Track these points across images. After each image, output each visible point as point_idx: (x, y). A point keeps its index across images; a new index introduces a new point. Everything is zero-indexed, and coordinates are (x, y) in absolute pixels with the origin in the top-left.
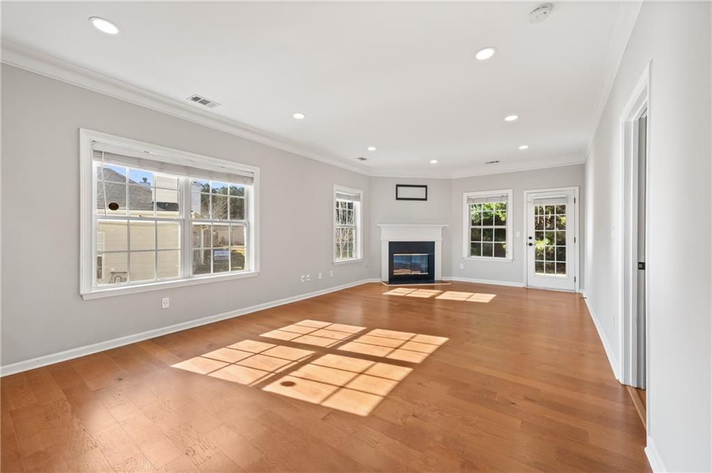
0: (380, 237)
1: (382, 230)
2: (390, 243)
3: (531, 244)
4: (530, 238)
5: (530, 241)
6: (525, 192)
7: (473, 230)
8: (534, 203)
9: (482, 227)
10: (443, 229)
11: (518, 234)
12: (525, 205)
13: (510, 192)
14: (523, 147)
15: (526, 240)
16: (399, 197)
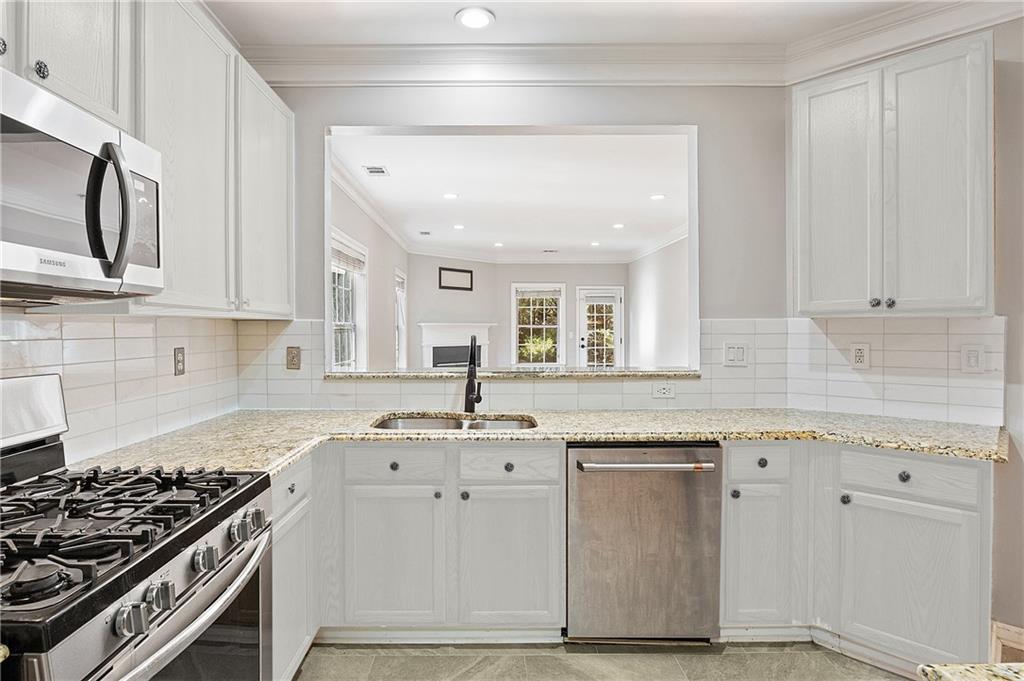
0: (421, 342)
1: (424, 331)
2: (434, 348)
3: (583, 346)
4: (583, 339)
5: (582, 343)
6: (578, 288)
7: (521, 329)
8: (587, 301)
9: (531, 326)
10: (490, 329)
11: (571, 335)
12: (578, 302)
13: (563, 287)
14: (595, 244)
15: (579, 343)
16: (443, 284)
